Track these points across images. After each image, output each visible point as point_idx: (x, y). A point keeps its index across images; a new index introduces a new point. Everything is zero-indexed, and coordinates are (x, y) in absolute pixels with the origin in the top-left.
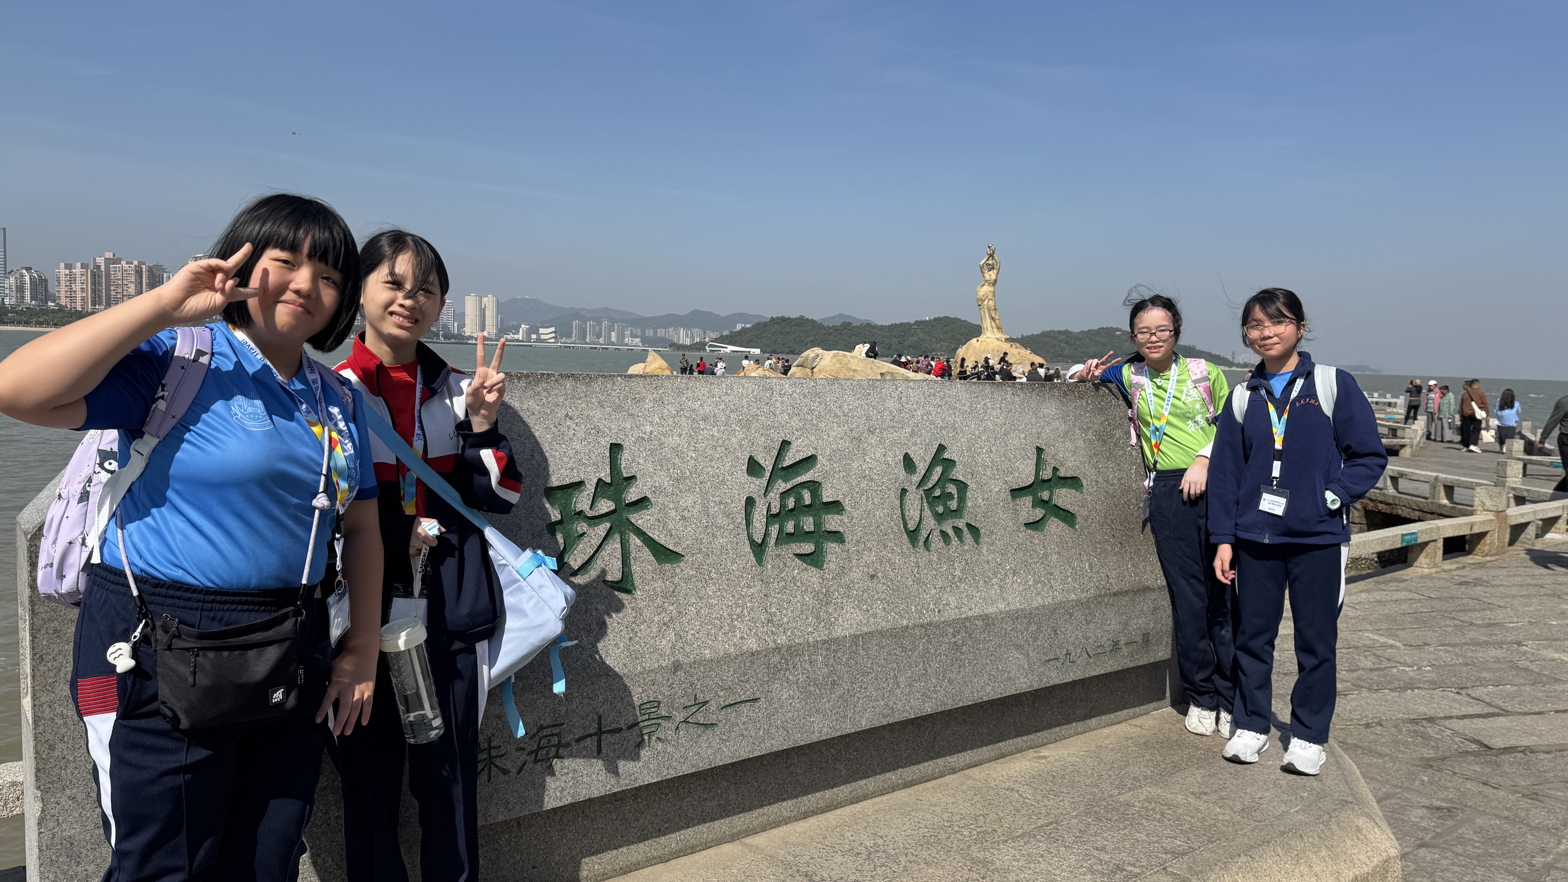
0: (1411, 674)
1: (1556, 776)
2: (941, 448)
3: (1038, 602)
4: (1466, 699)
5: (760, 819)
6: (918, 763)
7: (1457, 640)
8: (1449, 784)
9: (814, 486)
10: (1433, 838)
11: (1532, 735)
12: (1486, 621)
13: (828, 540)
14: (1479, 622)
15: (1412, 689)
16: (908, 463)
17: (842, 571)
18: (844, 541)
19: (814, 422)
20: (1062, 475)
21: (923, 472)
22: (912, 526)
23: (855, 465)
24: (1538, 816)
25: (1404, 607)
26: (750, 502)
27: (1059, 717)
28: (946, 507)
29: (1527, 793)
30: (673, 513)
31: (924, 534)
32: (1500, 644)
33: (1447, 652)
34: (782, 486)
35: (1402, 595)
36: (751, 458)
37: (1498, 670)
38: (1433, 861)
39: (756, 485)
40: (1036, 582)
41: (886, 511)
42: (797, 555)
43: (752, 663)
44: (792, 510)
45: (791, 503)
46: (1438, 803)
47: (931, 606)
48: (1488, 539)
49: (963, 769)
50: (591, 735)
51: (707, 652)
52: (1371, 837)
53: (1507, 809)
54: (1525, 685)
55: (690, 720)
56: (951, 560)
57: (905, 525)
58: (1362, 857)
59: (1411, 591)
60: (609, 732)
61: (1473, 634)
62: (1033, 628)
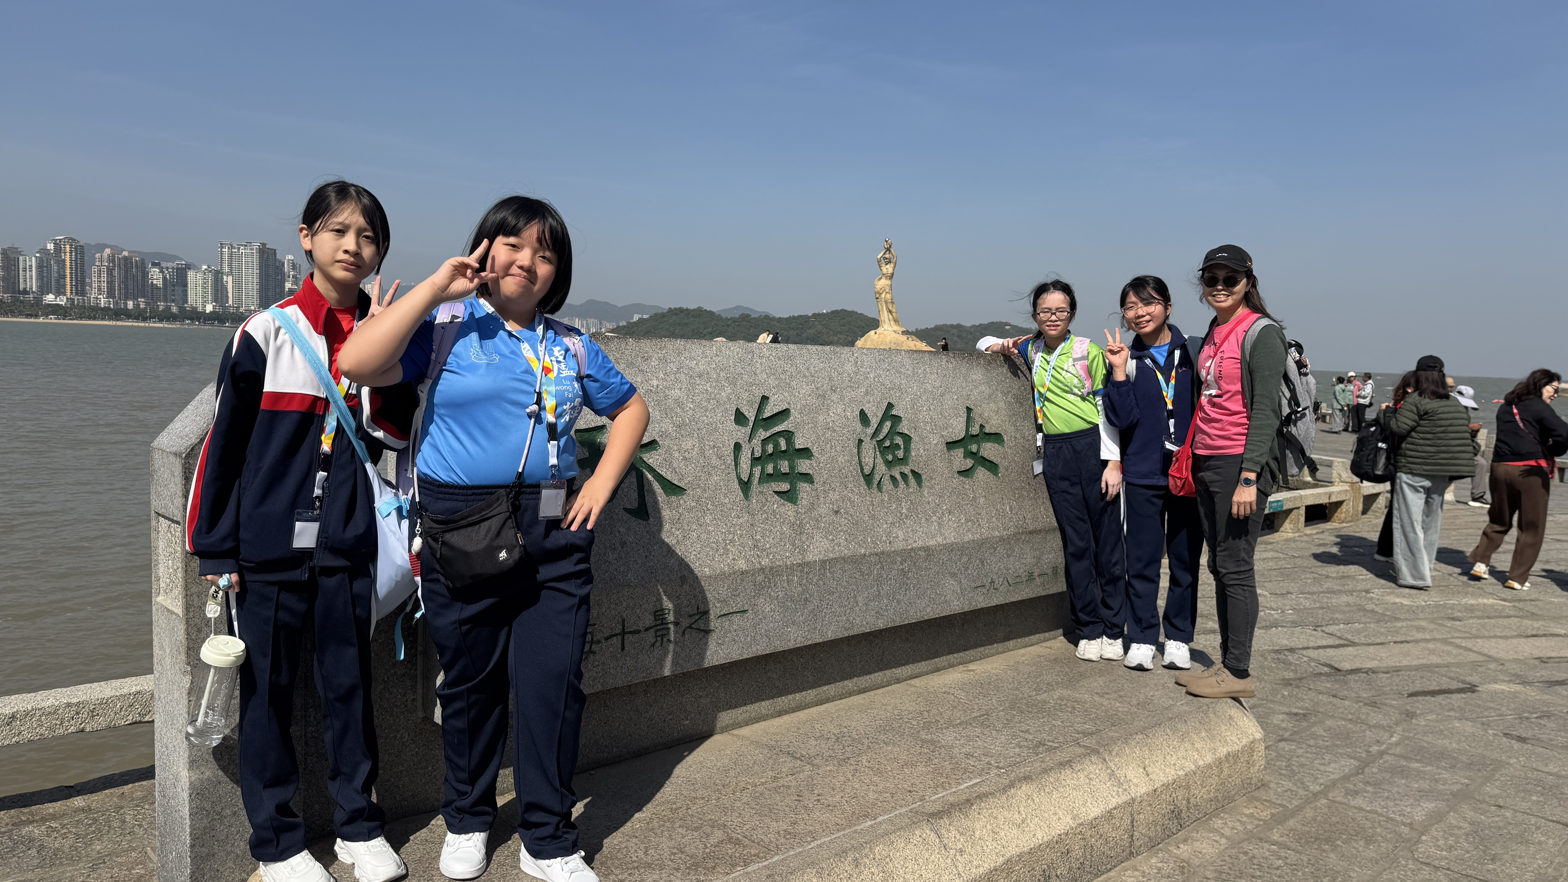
0: (1276, 616)
1: (1392, 690)
2: (890, 406)
3: (969, 537)
4: (1321, 634)
5: (744, 715)
6: (870, 673)
7: (1315, 589)
8: (1305, 697)
9: (788, 435)
10: (1291, 735)
11: (1374, 659)
12: (1340, 574)
13: (801, 481)
14: (1334, 575)
15: (1277, 627)
16: (864, 418)
17: (812, 507)
18: (813, 482)
19: (788, 381)
20: (987, 431)
21: (876, 426)
22: (867, 471)
23: (821, 418)
24: (1376, 718)
25: (1271, 564)
26: (737, 447)
27: (984, 638)
28: (895, 456)
29: (1368, 702)
30: (677, 455)
31: (877, 477)
32: (1351, 592)
33: (1306, 598)
34: (763, 434)
35: (1270, 555)
36: (737, 410)
37: (1350, 611)
38: (1290, 751)
39: (741, 433)
40: (967, 521)
41: (846, 458)
42: (776, 492)
43: (742, 580)
44: (771, 455)
45: (770, 449)
46: (1296, 711)
47: (884, 538)
48: (1344, 507)
49: (906, 680)
50: (616, 635)
51: (707, 570)
52: (1241, 723)
53: (1351, 714)
54: (1370, 623)
55: (693, 626)
56: (899, 500)
57: (862, 470)
58: (1234, 738)
59: (1277, 551)
60: (630, 632)
61: (1328, 584)
62: (965, 559)
